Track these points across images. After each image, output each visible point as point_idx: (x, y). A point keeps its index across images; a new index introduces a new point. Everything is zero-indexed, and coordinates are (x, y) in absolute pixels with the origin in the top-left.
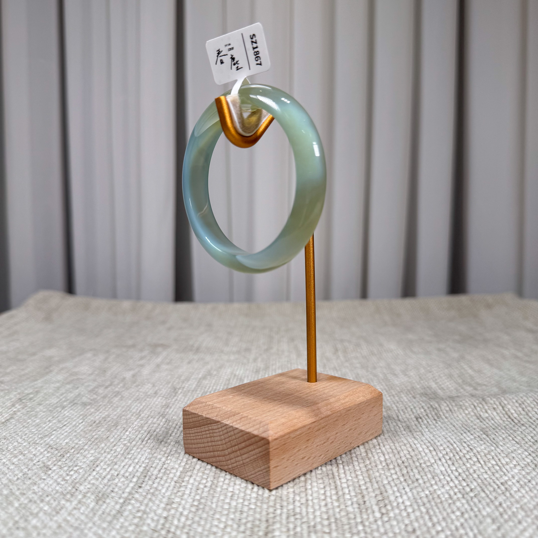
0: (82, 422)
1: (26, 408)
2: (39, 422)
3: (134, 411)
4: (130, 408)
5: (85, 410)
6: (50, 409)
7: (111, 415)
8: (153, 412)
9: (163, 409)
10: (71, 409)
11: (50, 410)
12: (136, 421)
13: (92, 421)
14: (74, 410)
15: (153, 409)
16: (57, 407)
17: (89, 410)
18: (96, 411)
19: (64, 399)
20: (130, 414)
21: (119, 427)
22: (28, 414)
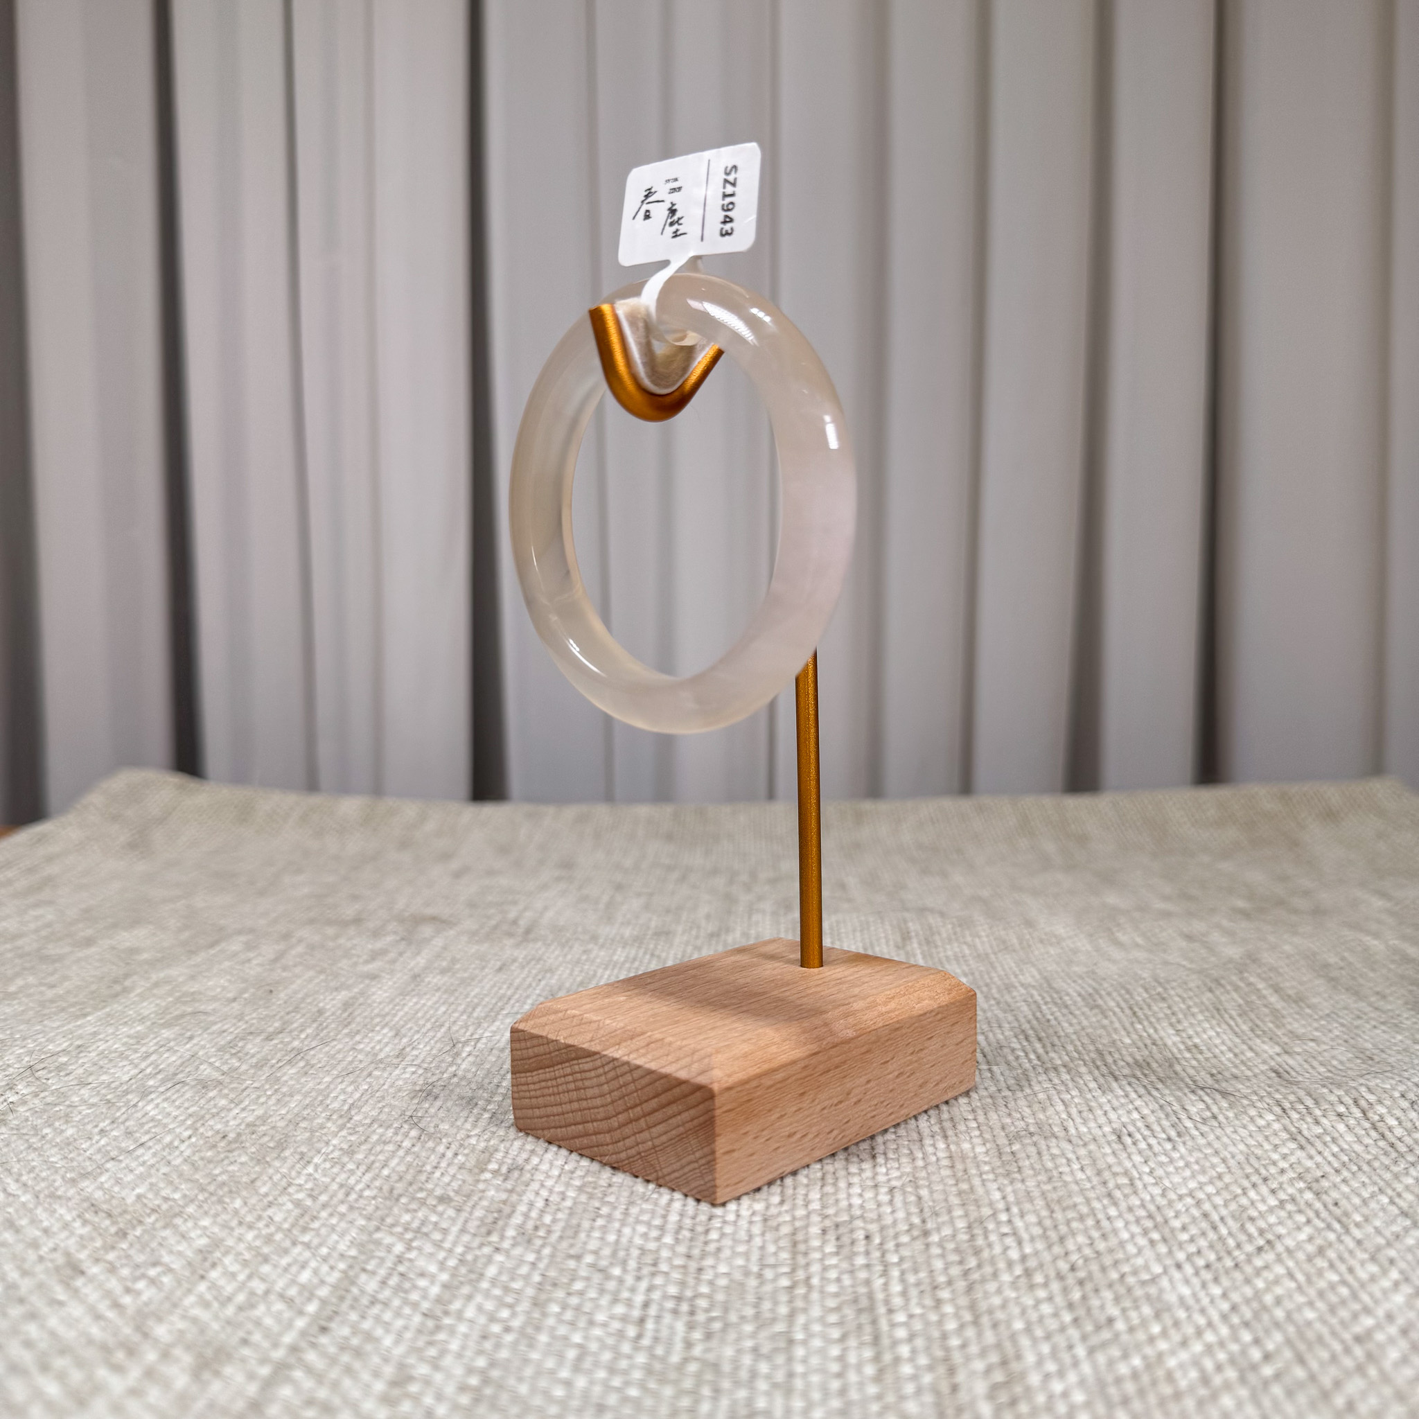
0: (190, 1137)
1: (42, 1095)
2: (72, 1135)
3: (336, 1105)
4: (327, 1097)
5: (202, 1102)
6: (109, 1097)
7: (271, 1116)
8: (386, 1110)
9: (416, 1101)
10: (166, 1100)
11: (108, 1101)
12: (335, 1135)
13: (218, 1132)
14: (174, 1101)
15: (388, 1100)
16: (127, 1092)
17: (212, 1103)
18: (233, 1105)
19: (149, 1070)
20: (323, 1115)
21: (287, 1153)
22: (45, 1111)
